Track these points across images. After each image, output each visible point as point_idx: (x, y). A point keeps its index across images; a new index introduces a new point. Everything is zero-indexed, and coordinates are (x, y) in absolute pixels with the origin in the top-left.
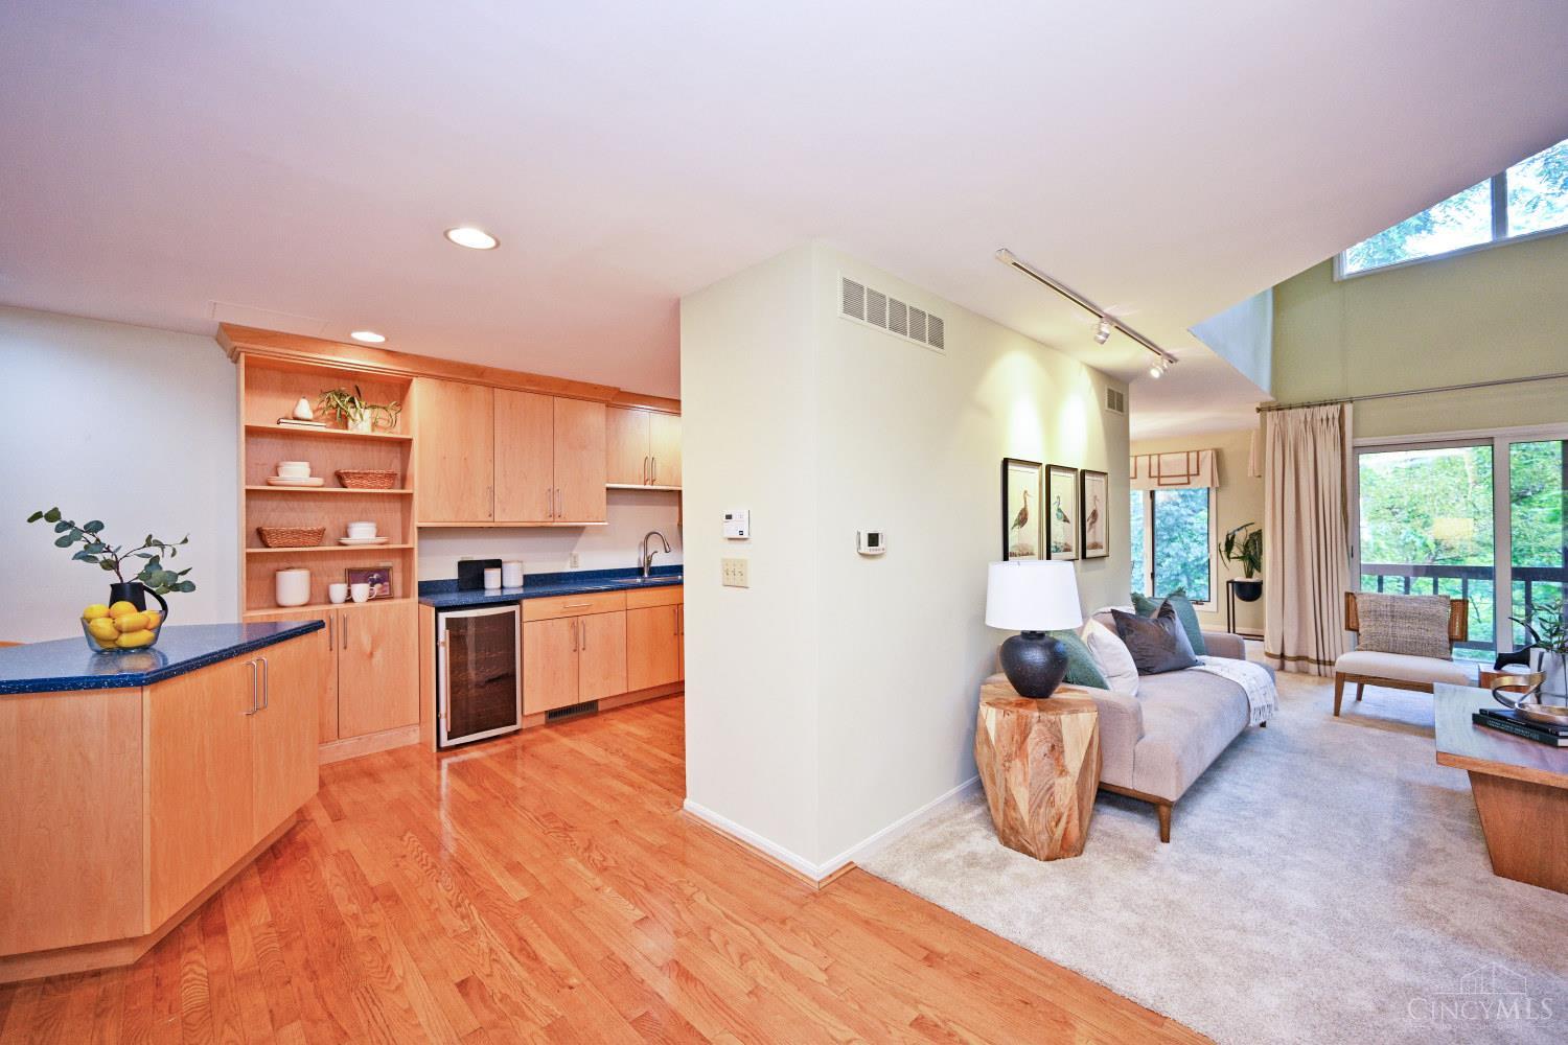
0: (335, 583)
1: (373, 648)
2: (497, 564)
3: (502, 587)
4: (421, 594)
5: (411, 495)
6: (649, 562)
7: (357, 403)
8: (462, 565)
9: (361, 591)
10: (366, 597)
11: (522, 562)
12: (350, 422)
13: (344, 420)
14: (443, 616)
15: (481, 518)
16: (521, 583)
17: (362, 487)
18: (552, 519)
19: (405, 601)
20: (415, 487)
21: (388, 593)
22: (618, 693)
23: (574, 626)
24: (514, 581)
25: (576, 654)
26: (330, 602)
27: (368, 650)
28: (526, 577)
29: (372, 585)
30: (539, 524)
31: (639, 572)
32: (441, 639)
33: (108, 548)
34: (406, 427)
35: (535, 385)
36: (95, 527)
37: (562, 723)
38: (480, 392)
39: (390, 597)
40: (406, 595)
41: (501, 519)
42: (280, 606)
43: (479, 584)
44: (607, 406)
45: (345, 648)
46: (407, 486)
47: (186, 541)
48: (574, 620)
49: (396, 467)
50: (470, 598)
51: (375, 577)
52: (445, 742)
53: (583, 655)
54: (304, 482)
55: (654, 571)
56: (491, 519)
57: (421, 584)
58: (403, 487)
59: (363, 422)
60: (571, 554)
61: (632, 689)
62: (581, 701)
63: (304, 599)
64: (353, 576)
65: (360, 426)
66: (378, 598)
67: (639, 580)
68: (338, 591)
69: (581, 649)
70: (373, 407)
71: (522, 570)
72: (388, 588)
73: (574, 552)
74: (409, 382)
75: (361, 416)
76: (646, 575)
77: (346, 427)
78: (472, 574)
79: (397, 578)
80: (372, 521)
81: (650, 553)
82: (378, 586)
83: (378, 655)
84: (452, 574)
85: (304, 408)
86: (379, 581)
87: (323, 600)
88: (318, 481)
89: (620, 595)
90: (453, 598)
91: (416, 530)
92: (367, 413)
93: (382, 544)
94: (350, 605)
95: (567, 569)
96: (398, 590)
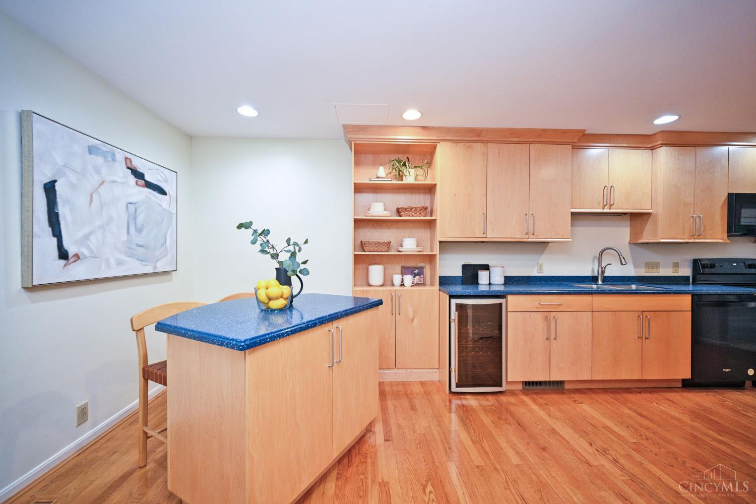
0: (396, 274)
1: (414, 315)
2: (486, 267)
3: (490, 284)
4: (441, 284)
5: (435, 220)
6: (603, 272)
7: (407, 165)
8: (465, 267)
9: (408, 279)
10: (411, 284)
11: (503, 267)
12: (404, 177)
13: (400, 176)
14: (454, 302)
15: (478, 236)
16: (503, 282)
17: (410, 216)
18: (527, 236)
19: (432, 288)
20: (438, 216)
21: (422, 282)
22: (582, 379)
23: (547, 319)
24: (498, 279)
25: (548, 342)
26: (393, 285)
27: (412, 317)
28: (506, 278)
29: (414, 277)
30: (518, 240)
31: (594, 279)
32: (453, 317)
33: (273, 246)
34: (433, 178)
35: (516, 137)
36: (266, 233)
37: (537, 393)
38: (479, 147)
39: (424, 285)
40: (432, 285)
41: (492, 236)
42: (370, 286)
43: (475, 281)
44: (573, 147)
45: (399, 314)
46: (433, 215)
47: (306, 242)
48: (547, 314)
49: (428, 204)
50: (469, 290)
51: (416, 272)
52: (454, 389)
53: (554, 343)
54: (381, 214)
55: (606, 280)
56: (484, 236)
57: (441, 278)
58: (431, 216)
59: (410, 177)
60: (538, 263)
61: (595, 378)
62: (551, 380)
63: (381, 283)
64: (406, 270)
65: (409, 179)
66: (417, 285)
67: (594, 286)
68: (397, 279)
69: (552, 337)
70: (415, 167)
71: (504, 272)
72: (422, 279)
73: (540, 262)
74: (435, 147)
75: (409, 173)
76: (600, 282)
77: (402, 180)
78: (471, 273)
79: (427, 272)
80: (414, 237)
81: (603, 265)
82: (417, 277)
83: (416, 320)
84: (458, 273)
85: (382, 172)
86: (418, 274)
87: (390, 284)
88: (388, 213)
89: (587, 299)
90: (458, 289)
91: (438, 243)
92: (412, 171)
93: (419, 252)
94: (402, 288)
95: (535, 273)
96: (428, 281)
